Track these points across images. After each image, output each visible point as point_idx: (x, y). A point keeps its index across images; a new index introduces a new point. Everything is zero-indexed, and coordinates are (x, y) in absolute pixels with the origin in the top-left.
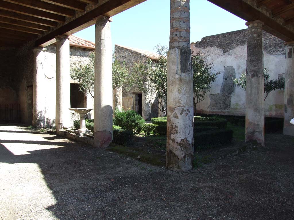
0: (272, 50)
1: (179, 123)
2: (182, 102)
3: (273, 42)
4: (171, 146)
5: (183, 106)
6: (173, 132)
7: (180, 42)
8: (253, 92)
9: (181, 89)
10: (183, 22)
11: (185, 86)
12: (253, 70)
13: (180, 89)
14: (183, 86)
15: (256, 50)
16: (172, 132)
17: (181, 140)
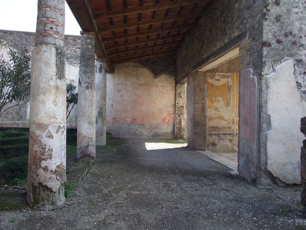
0: (73, 62)
1: (54, 145)
2: (58, 117)
3: (74, 54)
4: (42, 177)
5: (59, 122)
6: (45, 157)
7: (56, 39)
8: (87, 104)
9: (57, 101)
10: (61, 15)
11: (62, 97)
12: (87, 82)
13: (55, 99)
14: (60, 97)
15: (90, 62)
16: (43, 157)
17: (57, 166)
